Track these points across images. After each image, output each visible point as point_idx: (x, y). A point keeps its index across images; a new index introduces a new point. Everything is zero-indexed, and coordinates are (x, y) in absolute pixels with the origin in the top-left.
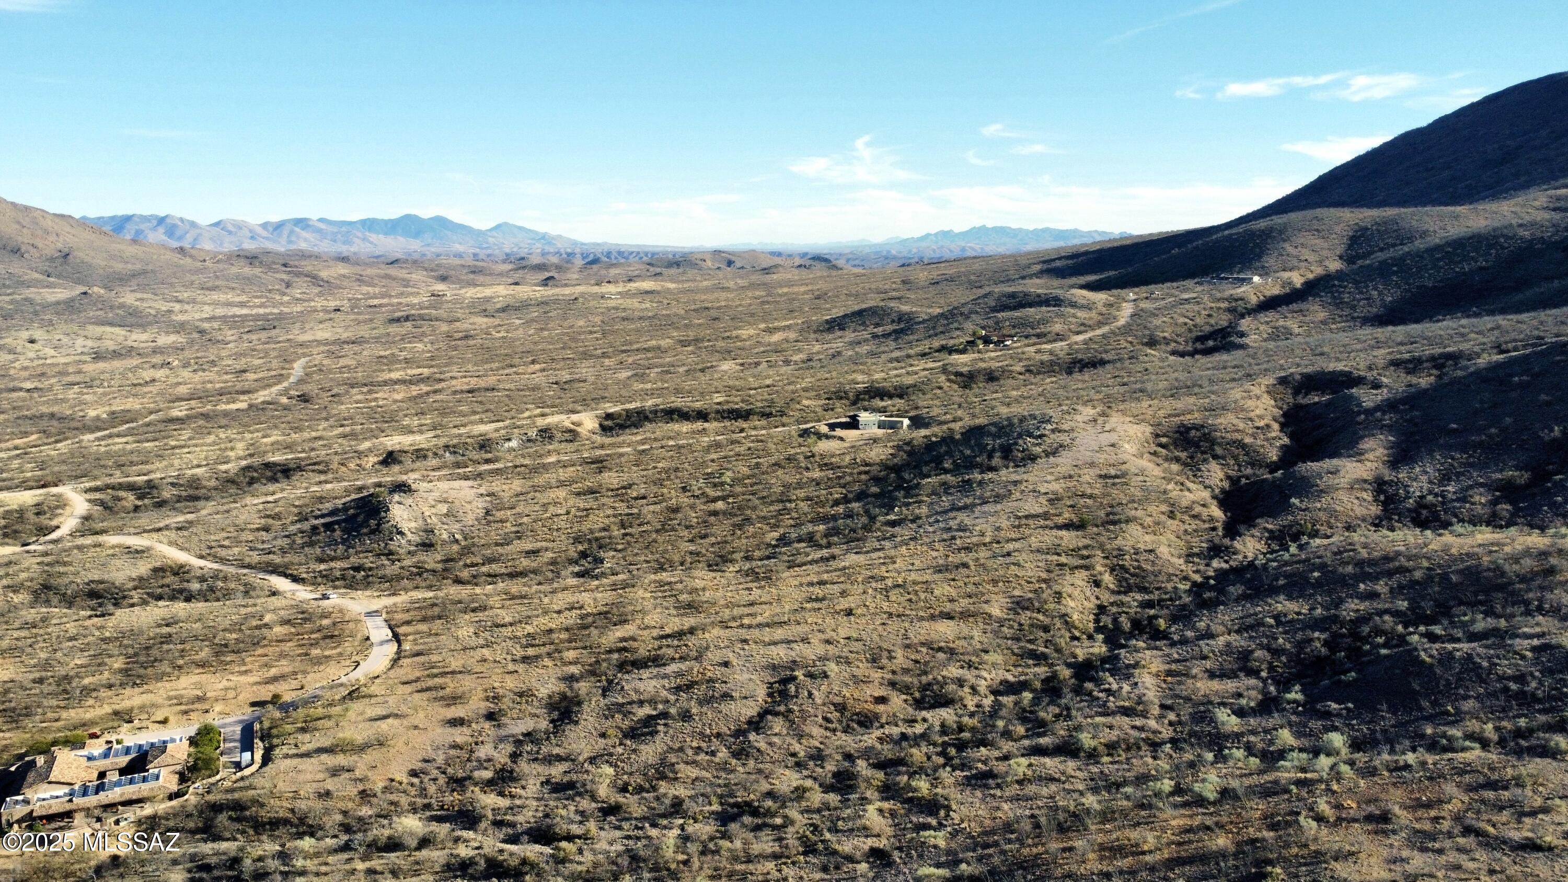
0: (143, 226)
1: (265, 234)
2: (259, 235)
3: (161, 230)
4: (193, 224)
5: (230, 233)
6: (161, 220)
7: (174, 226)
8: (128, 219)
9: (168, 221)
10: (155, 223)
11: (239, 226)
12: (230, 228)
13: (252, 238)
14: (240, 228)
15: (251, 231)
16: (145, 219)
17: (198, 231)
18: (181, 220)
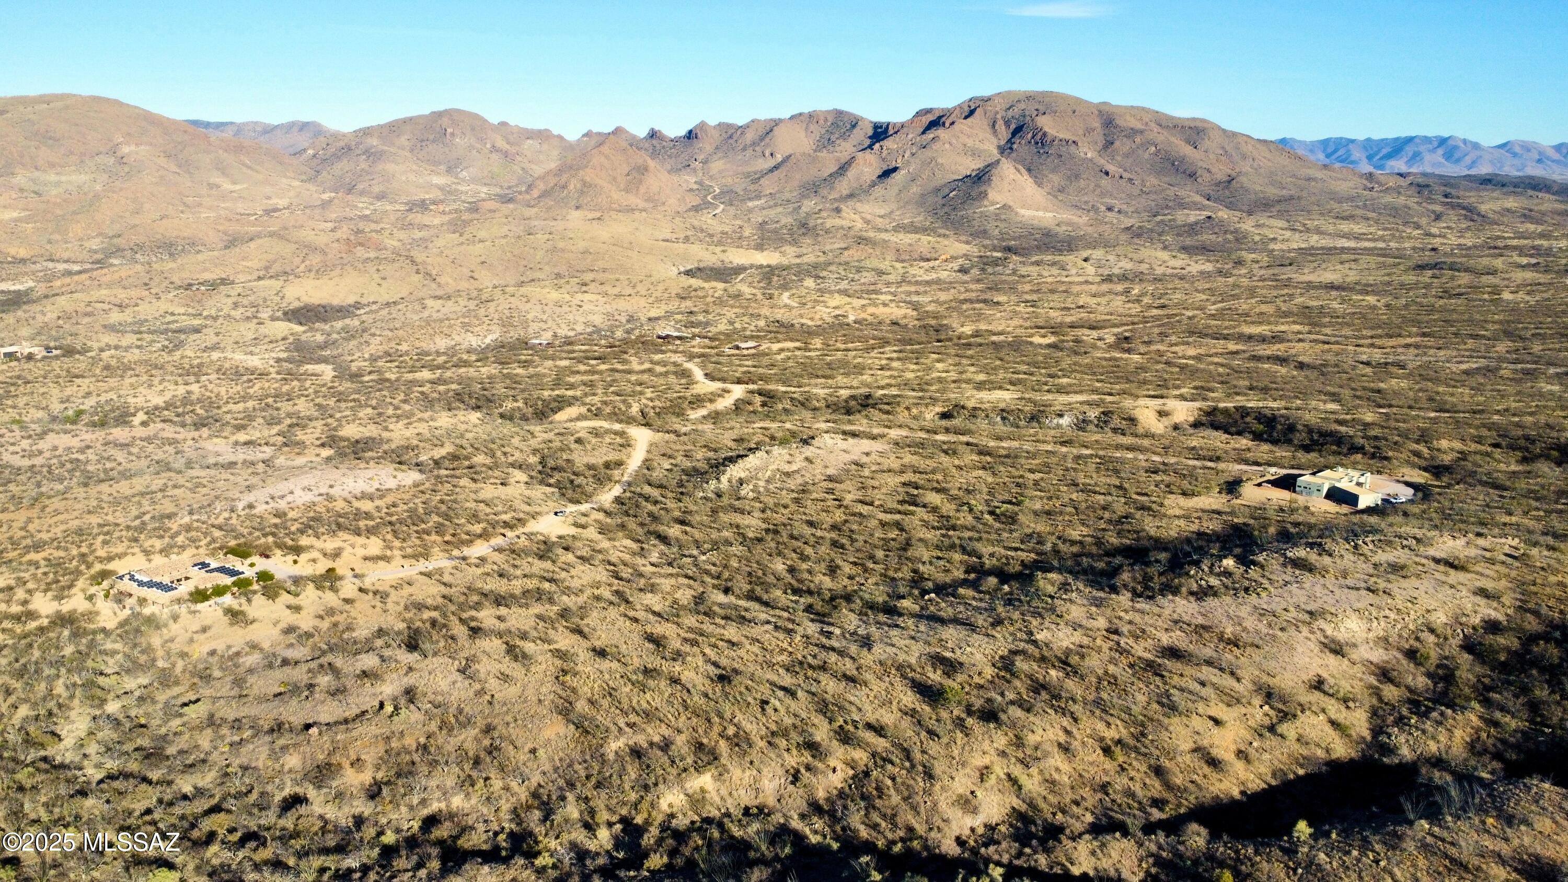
0: (1422, 148)
1: (1557, 156)
2: (1548, 158)
3: (1440, 151)
4: (1476, 146)
5: (1515, 155)
6: (1443, 141)
7: (1455, 148)
8: (1410, 140)
9: (1450, 142)
10: (1436, 144)
11: (1527, 147)
12: (1517, 149)
13: (1539, 161)
14: (1529, 150)
15: (1540, 153)
16: (1427, 140)
17: (1478, 153)
18: (1465, 141)
